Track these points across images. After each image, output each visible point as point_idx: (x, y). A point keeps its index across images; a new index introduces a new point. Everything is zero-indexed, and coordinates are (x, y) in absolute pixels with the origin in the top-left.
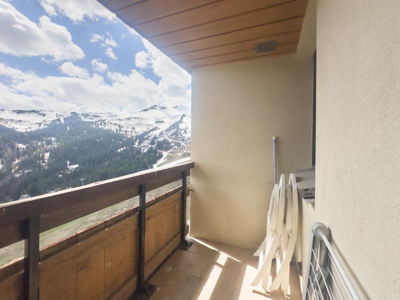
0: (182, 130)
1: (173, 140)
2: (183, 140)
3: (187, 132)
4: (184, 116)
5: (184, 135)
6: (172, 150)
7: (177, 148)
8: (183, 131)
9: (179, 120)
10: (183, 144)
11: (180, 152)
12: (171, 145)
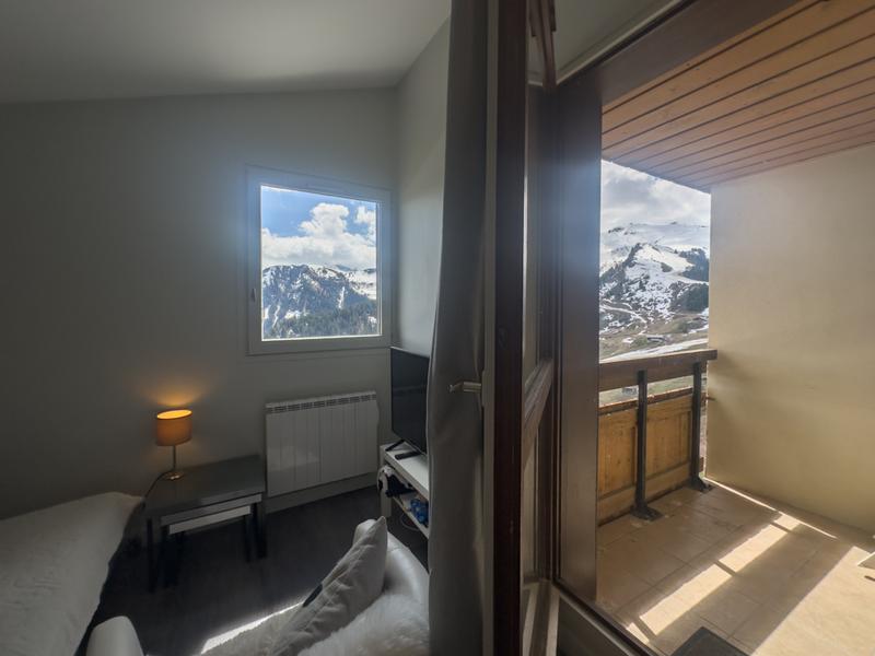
0: (632, 283)
1: (611, 308)
2: (636, 307)
3: (647, 287)
4: (638, 247)
5: (639, 294)
6: (606, 329)
7: (619, 325)
8: (637, 285)
9: (624, 259)
10: (635, 316)
11: (626, 336)
12: (606, 318)
